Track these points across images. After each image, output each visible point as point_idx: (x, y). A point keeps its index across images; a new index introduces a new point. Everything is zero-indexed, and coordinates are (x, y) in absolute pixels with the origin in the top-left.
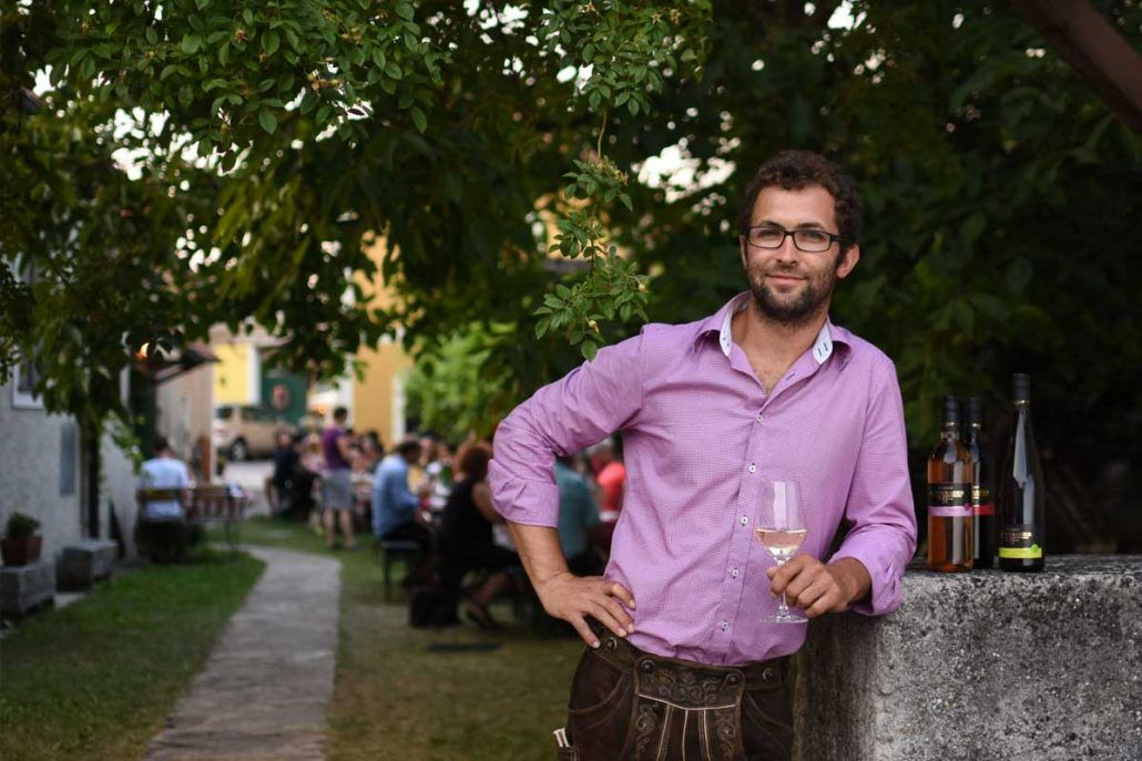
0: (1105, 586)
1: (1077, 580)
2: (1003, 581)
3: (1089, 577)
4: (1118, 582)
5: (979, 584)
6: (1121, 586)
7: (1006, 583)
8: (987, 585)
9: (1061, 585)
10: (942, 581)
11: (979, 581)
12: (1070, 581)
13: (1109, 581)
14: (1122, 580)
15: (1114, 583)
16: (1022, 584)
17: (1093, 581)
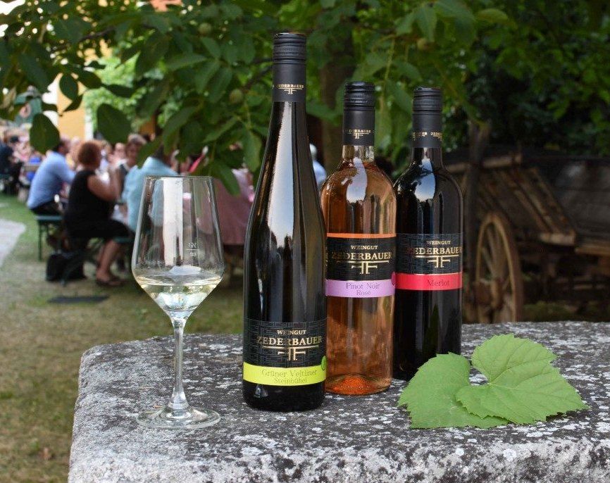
0: (559, 468)
1: (501, 458)
2: (342, 465)
3: (525, 450)
4: (585, 459)
5: (290, 472)
6: (591, 465)
7: (347, 469)
8: (306, 473)
9: (466, 470)
10: (204, 469)
11: (289, 464)
12: (485, 461)
13: (566, 457)
14: (592, 453)
15: (576, 459)
16: (382, 470)
17: (534, 458)
